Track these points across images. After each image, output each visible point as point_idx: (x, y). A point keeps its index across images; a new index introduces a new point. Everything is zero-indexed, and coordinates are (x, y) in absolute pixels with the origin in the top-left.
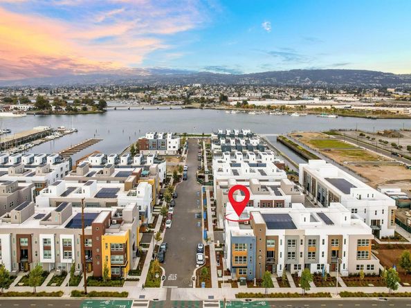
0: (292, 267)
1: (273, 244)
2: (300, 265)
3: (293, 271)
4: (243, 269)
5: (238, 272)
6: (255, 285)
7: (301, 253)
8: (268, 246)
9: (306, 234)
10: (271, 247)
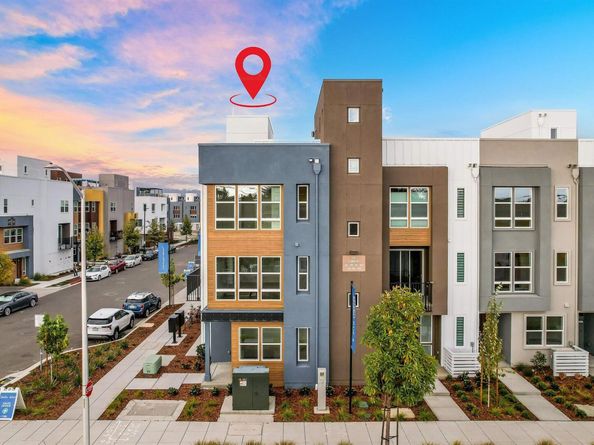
0: (518, 328)
1: (419, 210)
2: (555, 322)
3: (521, 350)
4: (260, 328)
5: (237, 344)
6: (321, 408)
7: (561, 258)
8: (395, 221)
9: (581, 164)
10: (409, 227)
